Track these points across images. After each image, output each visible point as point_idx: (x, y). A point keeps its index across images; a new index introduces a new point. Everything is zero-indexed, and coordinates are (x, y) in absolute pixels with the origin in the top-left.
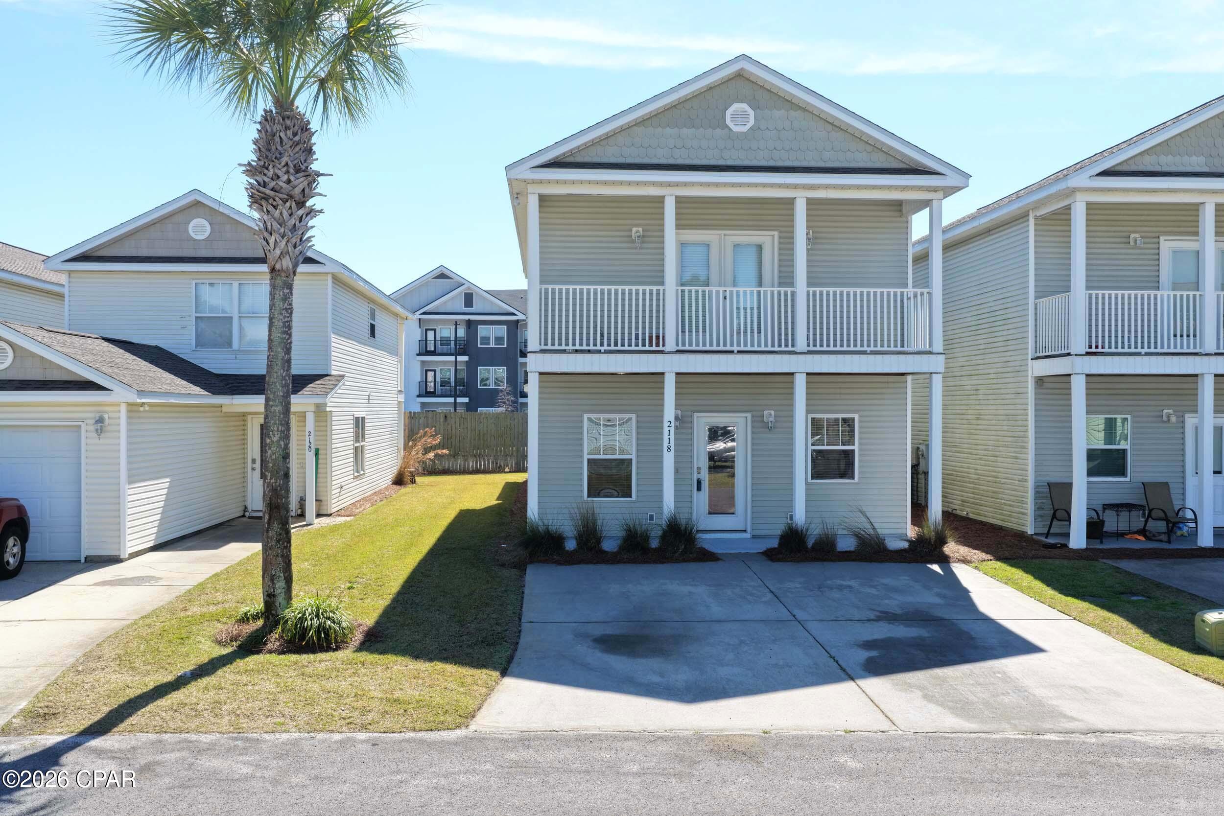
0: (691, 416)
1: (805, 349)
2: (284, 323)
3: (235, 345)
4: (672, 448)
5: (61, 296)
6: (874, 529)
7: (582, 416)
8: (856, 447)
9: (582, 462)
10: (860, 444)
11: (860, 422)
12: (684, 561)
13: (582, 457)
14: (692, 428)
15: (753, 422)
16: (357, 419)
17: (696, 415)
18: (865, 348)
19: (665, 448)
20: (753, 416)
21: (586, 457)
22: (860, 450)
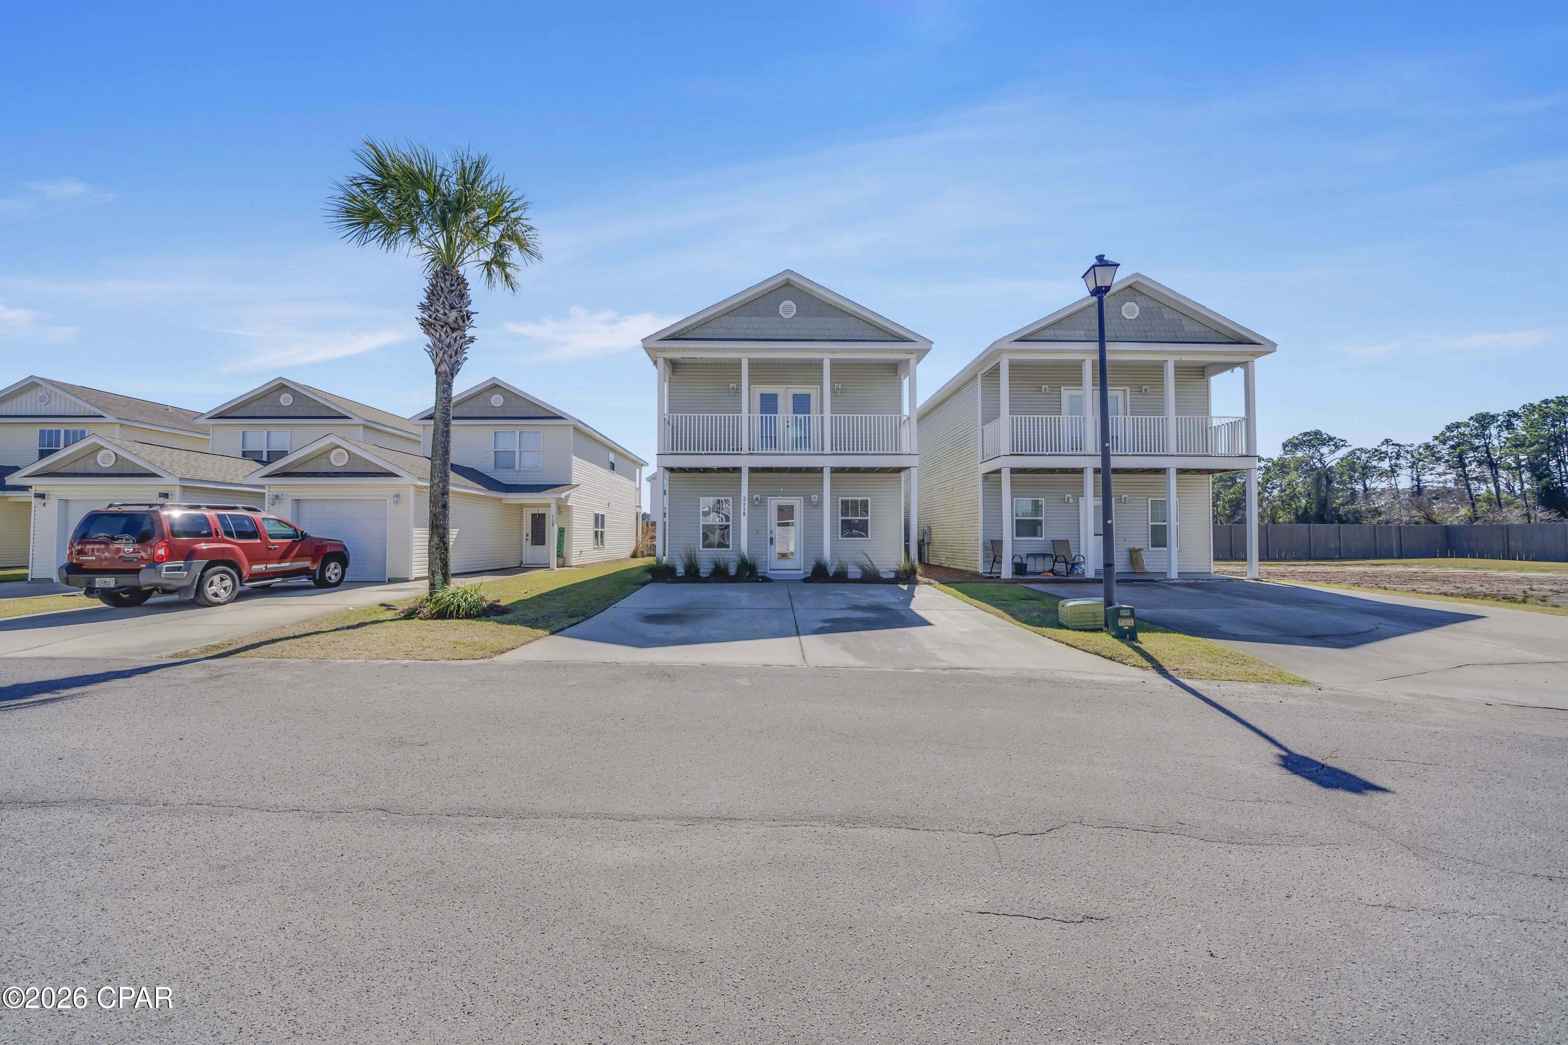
0: (767, 499)
1: (830, 452)
2: (444, 407)
3: (517, 467)
4: (746, 514)
5: (420, 442)
6: (872, 564)
7: (699, 499)
8: (869, 518)
9: (699, 527)
10: (872, 516)
11: (872, 502)
12: (749, 582)
13: (699, 523)
14: (766, 506)
15: (804, 502)
16: (597, 516)
17: (769, 498)
18: (868, 452)
19: (742, 514)
20: (804, 499)
21: (702, 523)
22: (872, 519)
